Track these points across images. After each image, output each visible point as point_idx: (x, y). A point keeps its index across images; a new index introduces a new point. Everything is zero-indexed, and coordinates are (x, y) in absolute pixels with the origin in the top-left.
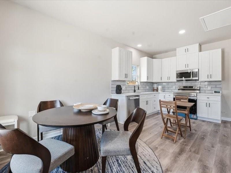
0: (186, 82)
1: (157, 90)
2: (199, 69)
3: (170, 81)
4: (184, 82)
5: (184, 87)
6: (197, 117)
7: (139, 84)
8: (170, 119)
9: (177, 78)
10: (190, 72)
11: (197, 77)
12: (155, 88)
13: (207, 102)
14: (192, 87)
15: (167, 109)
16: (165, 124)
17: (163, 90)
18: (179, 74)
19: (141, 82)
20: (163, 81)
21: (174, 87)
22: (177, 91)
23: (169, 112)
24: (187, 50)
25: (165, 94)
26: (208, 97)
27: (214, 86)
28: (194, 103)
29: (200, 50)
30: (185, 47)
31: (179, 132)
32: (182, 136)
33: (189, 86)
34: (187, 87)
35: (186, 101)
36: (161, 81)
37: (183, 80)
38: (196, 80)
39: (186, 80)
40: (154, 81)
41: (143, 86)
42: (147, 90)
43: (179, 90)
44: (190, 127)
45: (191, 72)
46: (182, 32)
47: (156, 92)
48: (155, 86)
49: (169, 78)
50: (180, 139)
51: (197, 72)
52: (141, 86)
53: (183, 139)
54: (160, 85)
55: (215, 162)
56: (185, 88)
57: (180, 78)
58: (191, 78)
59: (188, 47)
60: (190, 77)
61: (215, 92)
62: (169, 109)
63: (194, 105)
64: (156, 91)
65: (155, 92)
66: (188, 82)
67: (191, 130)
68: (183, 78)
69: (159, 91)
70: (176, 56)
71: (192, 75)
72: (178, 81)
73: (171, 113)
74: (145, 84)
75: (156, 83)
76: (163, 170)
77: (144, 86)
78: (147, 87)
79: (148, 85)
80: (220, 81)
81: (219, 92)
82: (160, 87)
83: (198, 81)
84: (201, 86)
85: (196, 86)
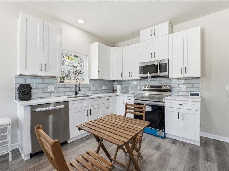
0: (153, 79)
2: (169, 60)
3: (132, 78)
4: (149, 79)
5: (151, 87)
6: (165, 134)
7: (88, 82)
9: (140, 73)
10: (157, 64)
11: (166, 71)
13: (179, 111)
14: (161, 87)
18: (143, 68)
19: (91, 80)
20: (124, 79)
21: (139, 87)
24: (153, 33)
25: (123, 98)
26: (181, 103)
27: (190, 85)
29: (171, 31)
33: (158, 85)
34: (154, 87)
36: (121, 79)
37: (147, 77)
38: (165, 76)
39: (152, 77)
40: (112, 78)
42: (103, 92)
43: (144, 91)
45: (159, 64)
49: (130, 74)
51: (166, 64)
52: (91, 86)
54: (120, 84)
57: (144, 74)
60: (157, 72)
61: (192, 95)
64: (115, 92)
68: (148, 73)
69: (118, 93)
70: (140, 42)
71: (160, 69)
72: (142, 78)
77: (99, 86)
78: (105, 87)
79: (105, 84)
80: (198, 78)
81: (197, 95)
82: (119, 87)
83: (167, 79)
84: (173, 85)
85: (165, 86)
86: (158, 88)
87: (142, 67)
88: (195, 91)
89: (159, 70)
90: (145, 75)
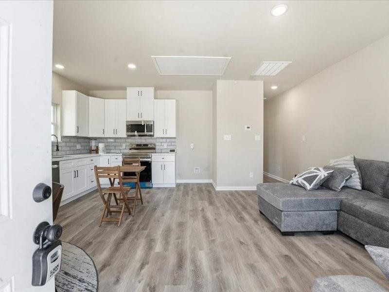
0: (140, 137)
1: (97, 151)
2: (154, 122)
3: (117, 136)
4: (138, 137)
5: (137, 145)
6: (152, 184)
7: (59, 140)
8: (114, 194)
9: (127, 131)
10: (144, 125)
11: (152, 132)
12: (94, 148)
13: (162, 163)
14: (147, 145)
15: (110, 179)
16: (105, 202)
17: (108, 150)
18: (130, 127)
19: (63, 137)
20: (106, 136)
21: (124, 145)
22: (127, 151)
23: (112, 184)
24: (140, 94)
25: (109, 157)
26: (163, 157)
27: (170, 144)
28: (145, 167)
30: (138, 89)
31: (127, 210)
32: (130, 214)
33: (144, 143)
34: (140, 145)
35: (138, 164)
36: (103, 136)
37: (134, 136)
38: (151, 136)
39: (139, 136)
40: (90, 136)
41: (68, 144)
42: (77, 152)
43: (130, 149)
44: (141, 199)
45: (146, 125)
46: (132, 66)
47: (95, 155)
48: (93, 144)
49: (115, 131)
50: (126, 219)
51: (152, 125)
52: (64, 144)
53: (132, 217)
54: (103, 143)
55: (162, 231)
56: (139, 147)
58: (146, 133)
59: (142, 89)
60: (144, 132)
61: (171, 151)
62: (112, 179)
63: (146, 168)
64: (95, 152)
65: (92, 155)
66: (142, 138)
67: (142, 204)
68: (136, 132)
69: (101, 153)
70: (126, 99)
72: (129, 136)
73: (116, 185)
74: (73, 140)
75: (95, 139)
76: (97, 269)
77: (72, 144)
78: (78, 147)
79: (78, 143)
80: (175, 138)
81: (174, 151)
82: (101, 146)
83: (153, 138)
84: (157, 144)
85: (151, 144)
86: (145, 147)
87: (129, 125)
88: (172, 148)
89: (146, 130)
90: (132, 133)
